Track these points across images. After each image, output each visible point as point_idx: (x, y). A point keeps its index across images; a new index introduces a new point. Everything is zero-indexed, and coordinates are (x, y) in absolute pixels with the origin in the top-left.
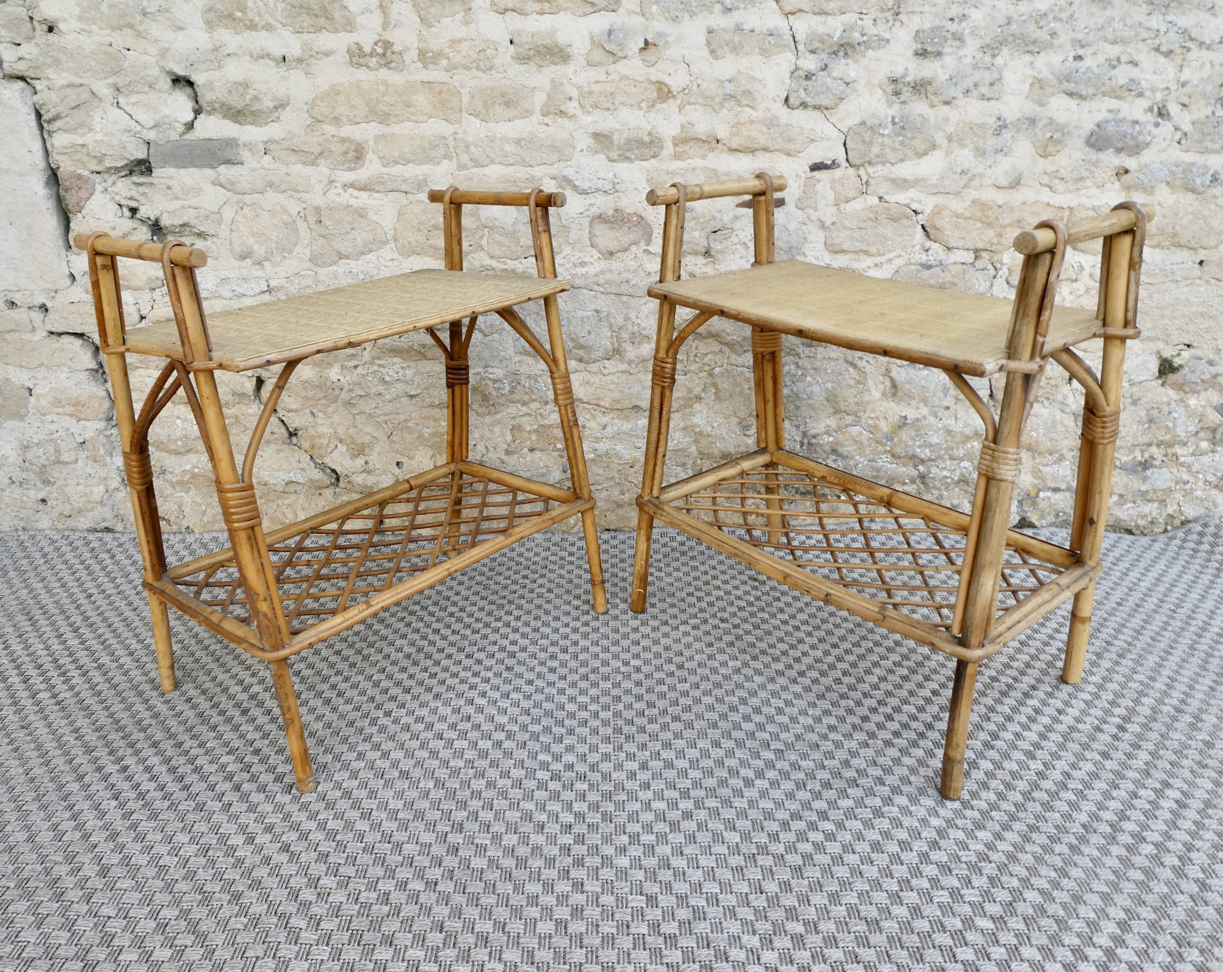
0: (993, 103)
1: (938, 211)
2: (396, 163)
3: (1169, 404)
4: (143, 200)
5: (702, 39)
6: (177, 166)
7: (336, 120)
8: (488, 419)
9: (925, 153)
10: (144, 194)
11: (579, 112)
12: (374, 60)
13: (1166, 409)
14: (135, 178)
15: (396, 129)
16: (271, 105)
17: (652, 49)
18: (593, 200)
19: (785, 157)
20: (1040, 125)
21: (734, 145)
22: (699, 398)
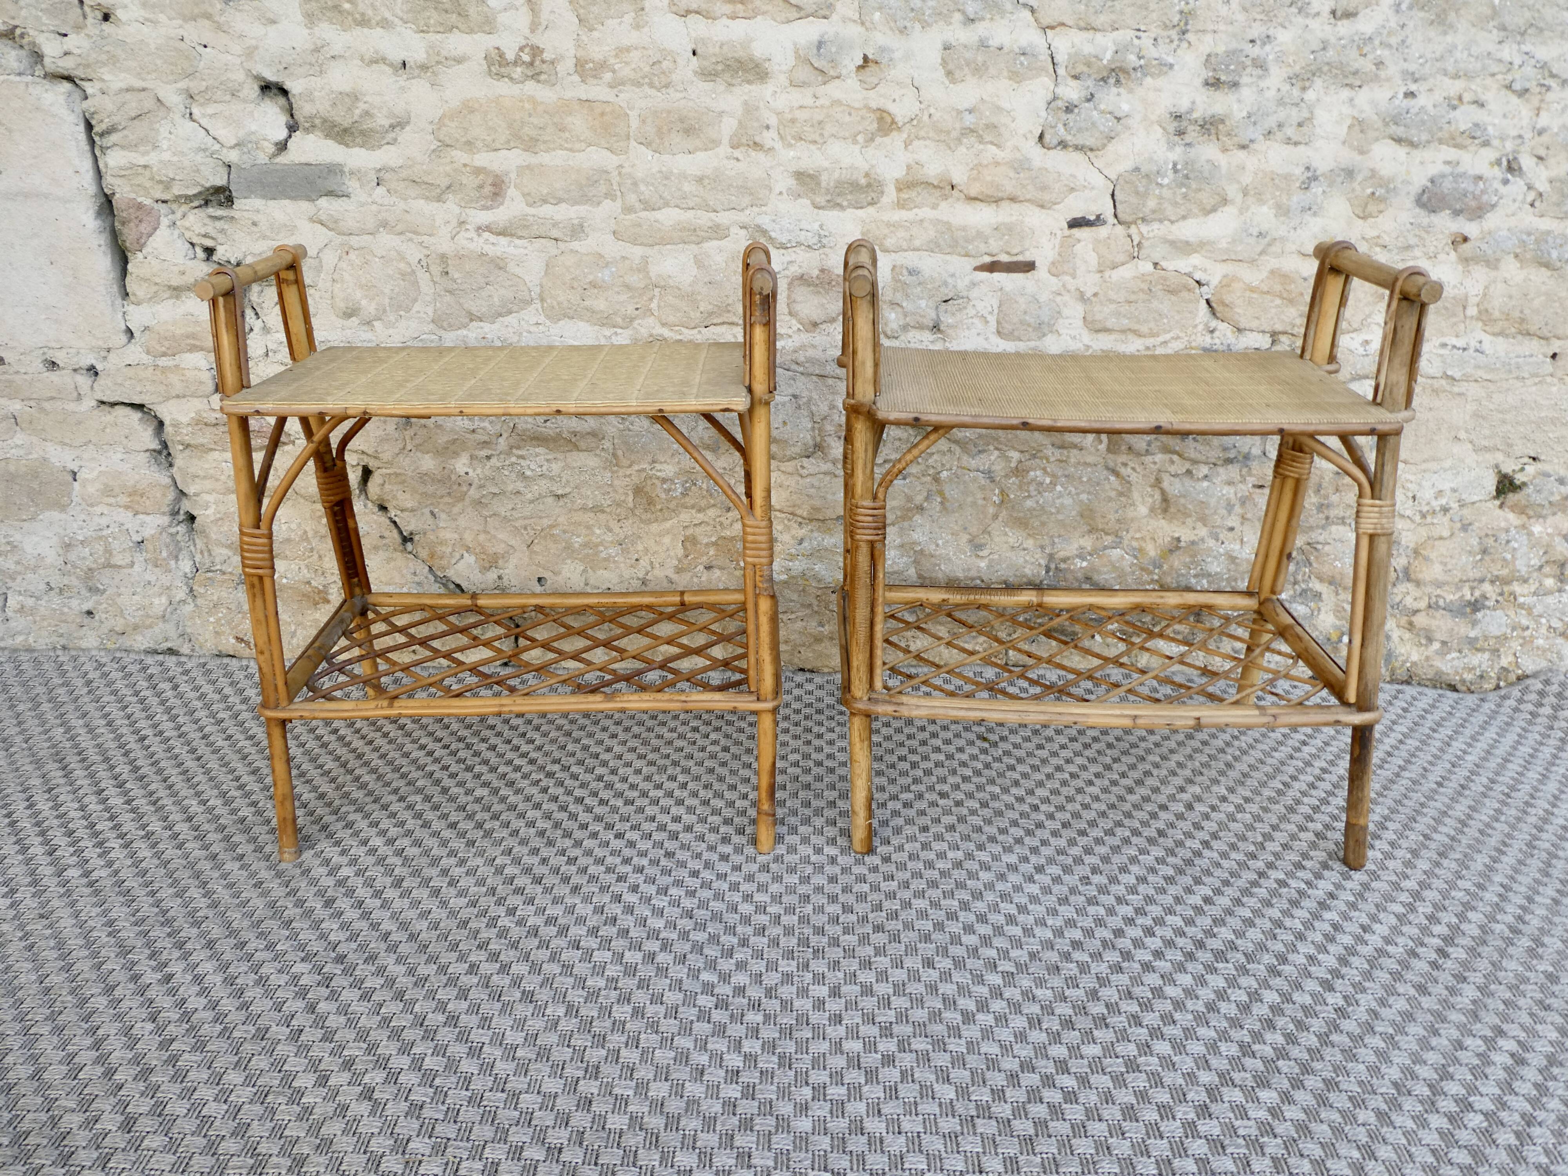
0: (1301, 148)
1: (1227, 282)
2: (545, 201)
3: (1507, 531)
4: (221, 238)
5: (935, 56)
6: (264, 197)
7: (470, 145)
8: (654, 527)
9: (1214, 210)
10: (222, 231)
11: (778, 145)
12: (519, 69)
13: (1503, 537)
14: (211, 211)
15: (545, 158)
16: (386, 123)
17: (872, 67)
18: (793, 257)
19: (1037, 210)
20: (1360, 178)
21: (973, 193)
22: (920, 509)
